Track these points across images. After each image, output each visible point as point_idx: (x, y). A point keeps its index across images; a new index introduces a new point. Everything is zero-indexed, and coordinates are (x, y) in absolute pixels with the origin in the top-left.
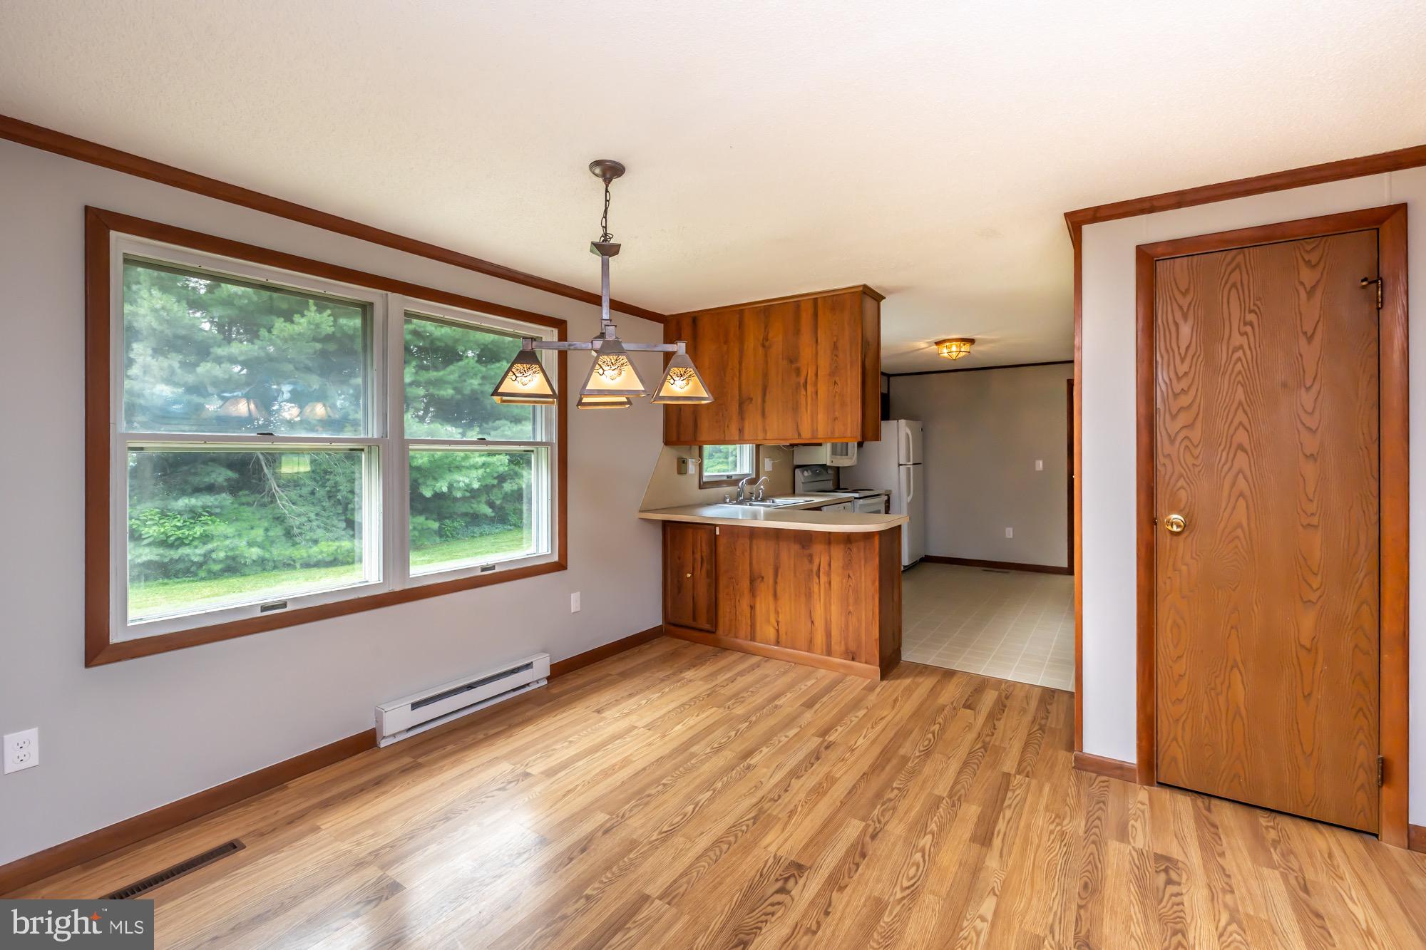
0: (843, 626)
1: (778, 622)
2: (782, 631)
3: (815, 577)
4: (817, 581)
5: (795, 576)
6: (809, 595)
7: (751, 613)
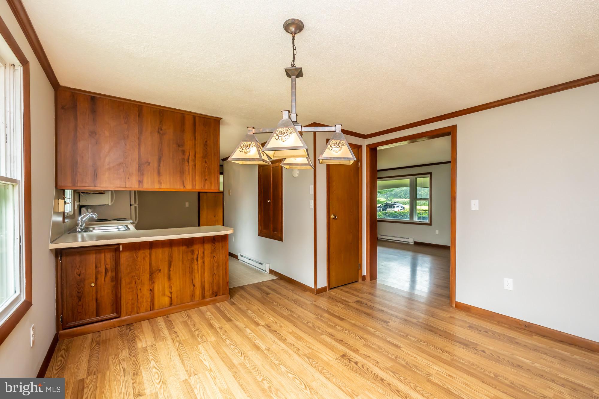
0: (211, 281)
1: (171, 293)
2: (174, 296)
3: (195, 261)
4: (197, 263)
5: (183, 263)
6: (192, 272)
7: (151, 294)
